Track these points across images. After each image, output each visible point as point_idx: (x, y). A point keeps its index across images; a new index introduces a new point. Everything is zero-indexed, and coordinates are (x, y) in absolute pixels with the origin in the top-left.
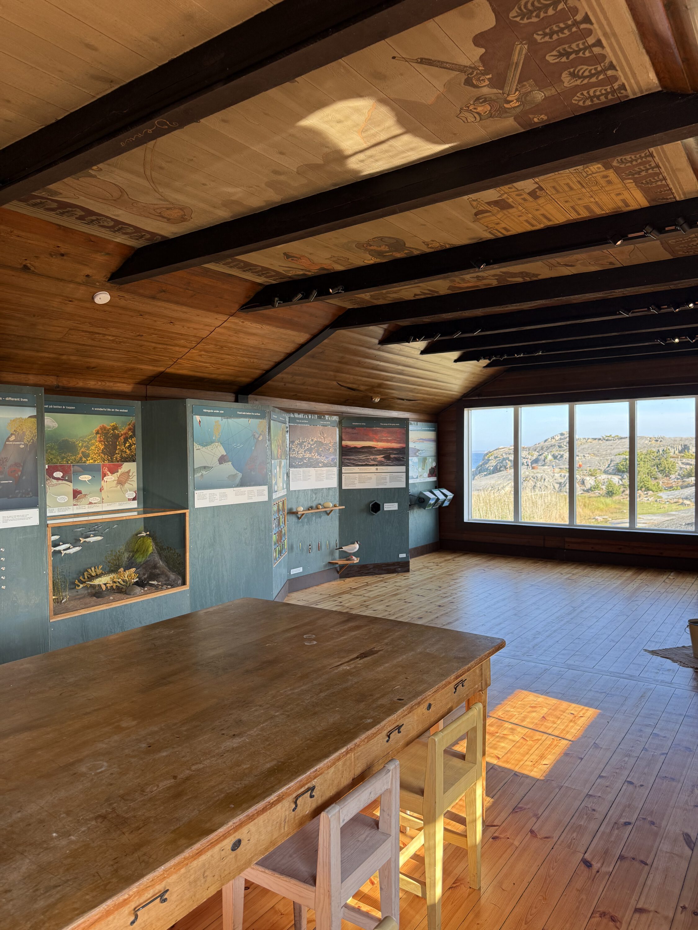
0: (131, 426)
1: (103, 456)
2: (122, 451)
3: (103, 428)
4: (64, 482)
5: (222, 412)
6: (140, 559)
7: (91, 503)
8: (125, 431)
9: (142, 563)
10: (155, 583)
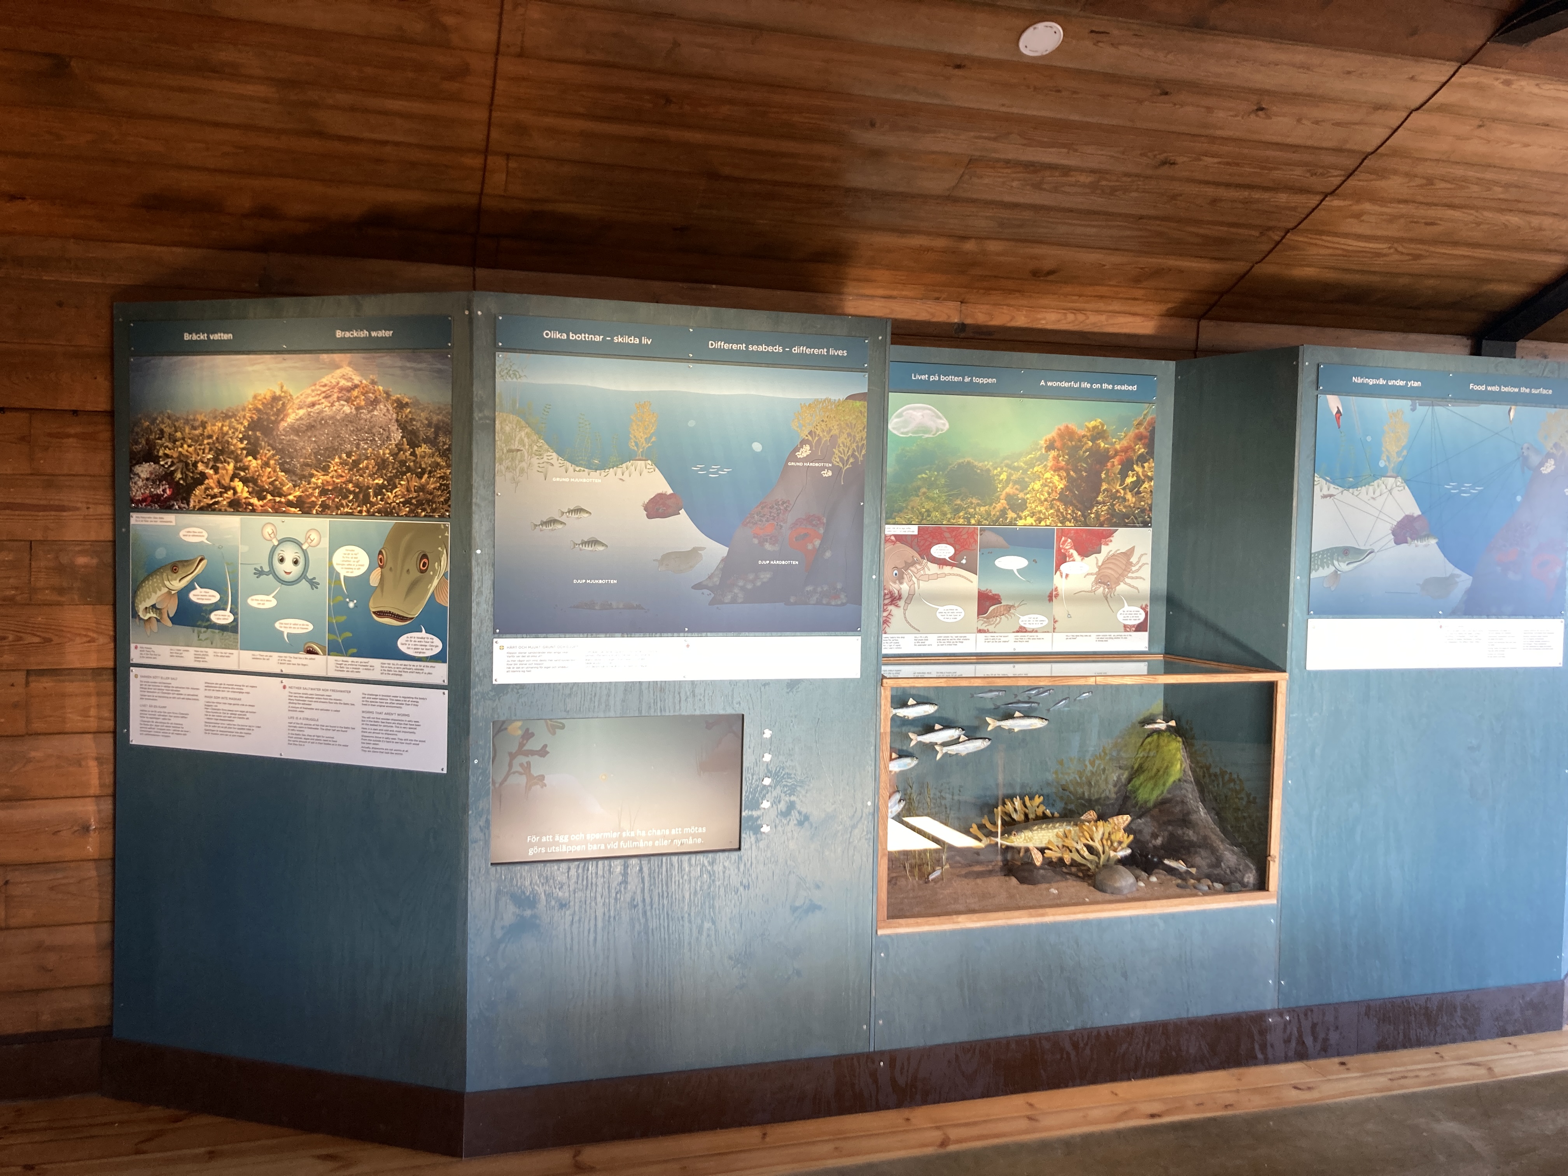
0: (1142, 429)
1: (1062, 508)
2: (1114, 496)
3: (1067, 434)
4: (956, 570)
5: (1417, 384)
6: (1148, 794)
7: (1022, 630)
8: (1125, 443)
9: (1151, 804)
10: (1180, 866)
